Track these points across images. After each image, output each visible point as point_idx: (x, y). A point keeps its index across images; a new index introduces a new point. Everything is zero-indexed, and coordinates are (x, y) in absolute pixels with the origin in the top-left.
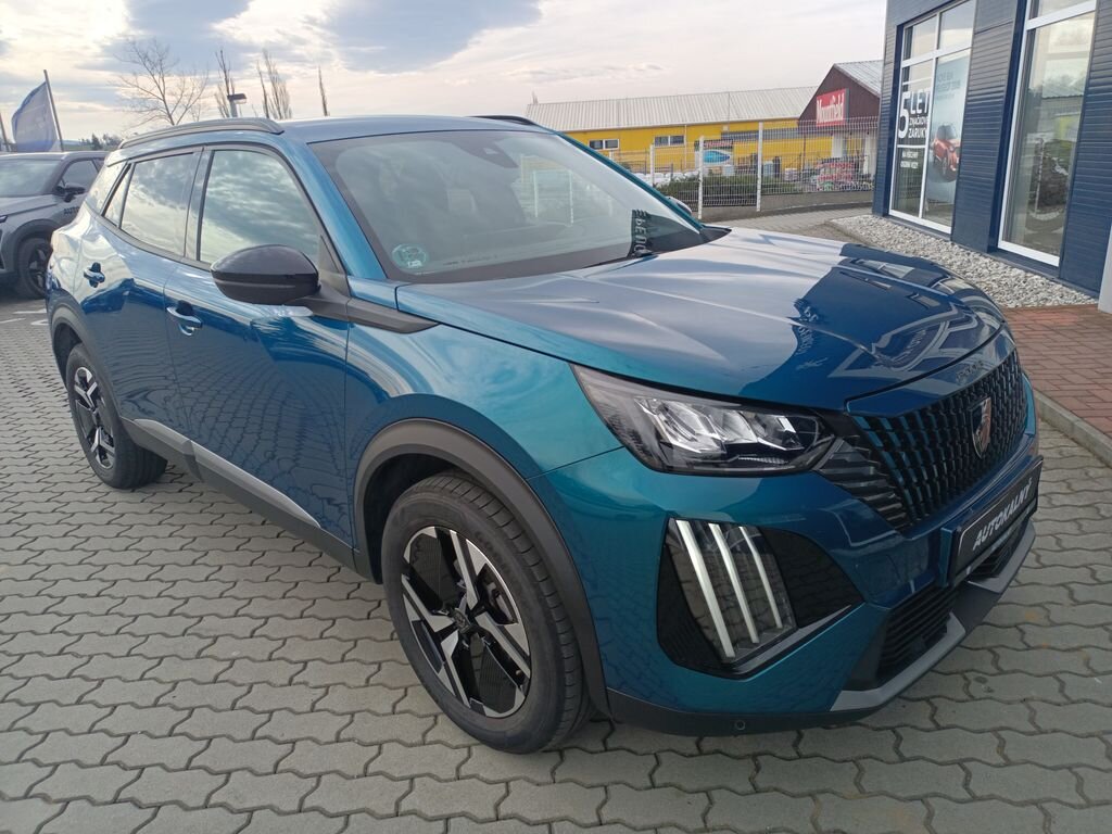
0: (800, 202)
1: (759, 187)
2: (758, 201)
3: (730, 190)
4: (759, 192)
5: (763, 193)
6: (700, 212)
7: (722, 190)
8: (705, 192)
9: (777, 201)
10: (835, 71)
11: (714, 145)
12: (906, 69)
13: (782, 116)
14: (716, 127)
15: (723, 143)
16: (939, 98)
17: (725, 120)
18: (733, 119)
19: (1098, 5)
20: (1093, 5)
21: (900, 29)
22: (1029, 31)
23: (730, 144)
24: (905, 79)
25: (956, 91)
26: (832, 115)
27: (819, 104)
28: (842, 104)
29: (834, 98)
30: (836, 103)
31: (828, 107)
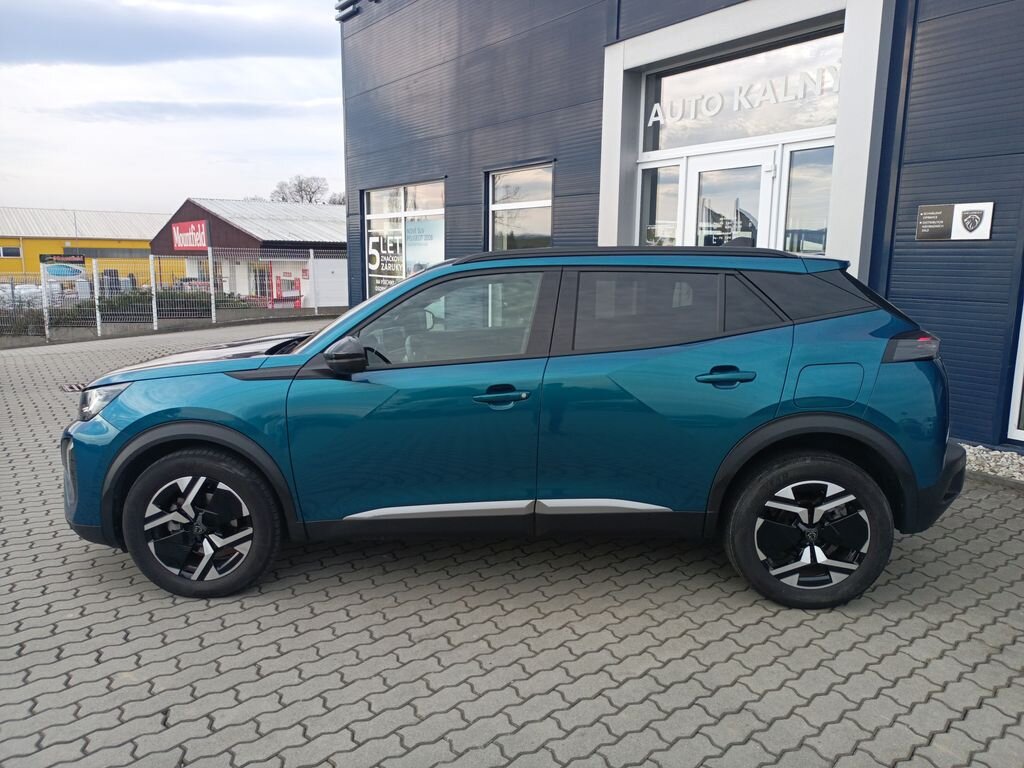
0: (251, 315)
1: (213, 302)
2: (214, 314)
3: (184, 303)
4: (213, 306)
5: (217, 308)
6: (155, 323)
7: (176, 304)
8: (159, 305)
9: (230, 315)
10: (189, 205)
11: (63, 259)
12: (369, 221)
13: (127, 237)
14: (57, 242)
15: (73, 258)
16: (410, 245)
17: (66, 236)
18: (75, 236)
19: (553, 203)
20: (549, 203)
21: (362, 192)
22: (493, 212)
23: (81, 259)
24: (369, 228)
25: (429, 242)
26: (193, 241)
27: (176, 230)
28: (203, 233)
29: (193, 227)
30: (196, 231)
31: (187, 234)
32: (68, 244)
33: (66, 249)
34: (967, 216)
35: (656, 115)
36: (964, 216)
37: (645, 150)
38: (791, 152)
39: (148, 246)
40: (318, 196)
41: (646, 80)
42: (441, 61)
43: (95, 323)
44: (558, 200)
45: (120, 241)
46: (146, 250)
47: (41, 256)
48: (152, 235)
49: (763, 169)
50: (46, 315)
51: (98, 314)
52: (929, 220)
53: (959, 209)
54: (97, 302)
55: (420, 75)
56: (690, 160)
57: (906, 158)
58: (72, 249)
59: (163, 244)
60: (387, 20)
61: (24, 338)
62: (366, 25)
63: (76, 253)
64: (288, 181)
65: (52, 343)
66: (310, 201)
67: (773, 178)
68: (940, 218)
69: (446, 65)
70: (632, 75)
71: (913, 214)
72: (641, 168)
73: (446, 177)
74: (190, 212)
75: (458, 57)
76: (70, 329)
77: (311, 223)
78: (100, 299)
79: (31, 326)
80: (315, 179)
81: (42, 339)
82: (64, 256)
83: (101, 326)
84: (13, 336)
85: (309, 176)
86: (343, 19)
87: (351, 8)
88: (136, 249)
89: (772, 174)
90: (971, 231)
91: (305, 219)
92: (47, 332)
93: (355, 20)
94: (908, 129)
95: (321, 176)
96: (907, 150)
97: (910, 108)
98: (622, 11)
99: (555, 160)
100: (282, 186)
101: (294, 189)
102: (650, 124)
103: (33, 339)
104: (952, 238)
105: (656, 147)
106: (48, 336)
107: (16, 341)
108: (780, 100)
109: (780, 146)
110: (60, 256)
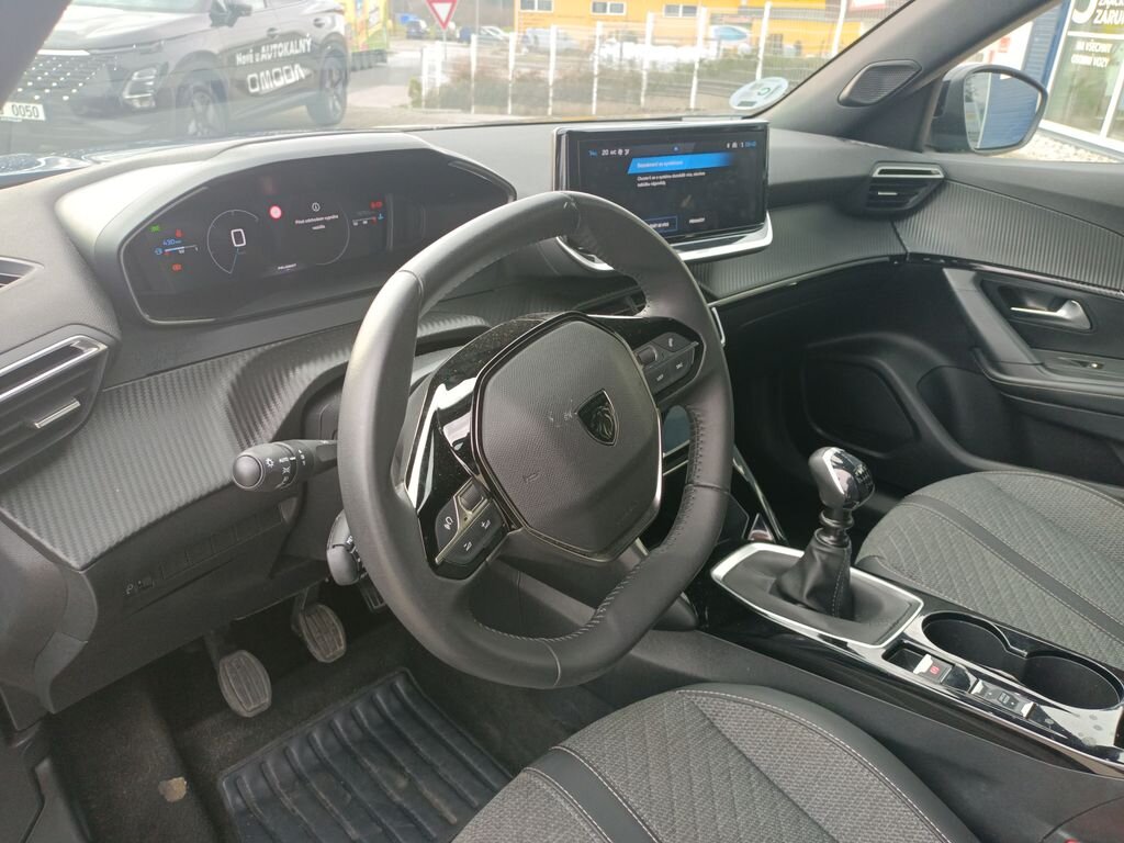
11: (732, 20)
43: (689, 93)
47: (711, 16)
50: (645, 78)
51: (695, 81)
76: (665, 98)
83: (696, 97)
84: (612, 101)
106: (643, 103)
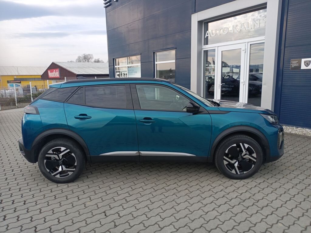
10: (53, 64)
11: (14, 82)
12: (116, 68)
13: (33, 75)
14: (12, 76)
15: (17, 81)
16: (130, 75)
17: (15, 75)
18: (17, 75)
19: (176, 61)
20: (174, 61)
21: (113, 59)
22: (156, 64)
23: (20, 82)
24: (116, 70)
25: (135, 74)
26: (55, 75)
27: (49, 72)
28: (58, 72)
29: (54, 70)
30: (56, 72)
31: (53, 73)
32: (15, 77)
33: (15, 79)
34: (306, 62)
35: (208, 34)
36: (305, 62)
37: (204, 45)
38: (250, 44)
39: (40, 77)
40: (91, 60)
41: (204, 24)
42: (138, 19)
43: (31, 101)
44: (177, 60)
45: (31, 76)
46: (39, 78)
47: (7, 81)
48: (41, 73)
49: (242, 50)
50: (16, 99)
51: (32, 98)
52: (294, 63)
53: (303, 60)
54: (31, 95)
55: (131, 24)
56: (219, 47)
57: (286, 45)
58: (16, 79)
59: (45, 76)
60: (120, 7)
61: (10, 106)
62: (114, 8)
63: (18, 80)
64: (81, 56)
65: (18, 108)
66: (88, 62)
67: (245, 52)
68: (297, 63)
69: (140, 21)
70: (200, 23)
71: (289, 62)
72: (203, 50)
73: (141, 54)
74: (54, 66)
75: (144, 18)
76: (23, 103)
77: (91, 69)
78: (32, 94)
79: (11, 103)
80: (89, 55)
81: (15, 107)
82: (15, 81)
84: (6, 106)
85: (88, 54)
86: (106, 7)
87: (109, 4)
88: (36, 78)
89: (245, 51)
90: (307, 67)
91: (89, 67)
92: (16, 104)
93: (110, 7)
94: (287, 37)
95: (91, 54)
96: (286, 43)
97: (287, 31)
98: (196, 3)
99: (176, 48)
100: (79, 57)
101: (83, 58)
102: (206, 37)
103: (12, 107)
104: (301, 69)
105: (207, 44)
106: (17, 106)
107: (7, 107)
108: (246, 29)
109: (247, 43)
110: (13, 81)
